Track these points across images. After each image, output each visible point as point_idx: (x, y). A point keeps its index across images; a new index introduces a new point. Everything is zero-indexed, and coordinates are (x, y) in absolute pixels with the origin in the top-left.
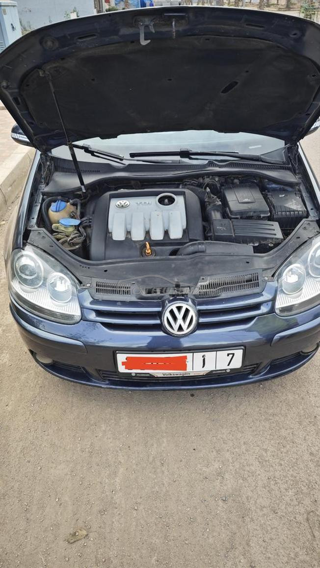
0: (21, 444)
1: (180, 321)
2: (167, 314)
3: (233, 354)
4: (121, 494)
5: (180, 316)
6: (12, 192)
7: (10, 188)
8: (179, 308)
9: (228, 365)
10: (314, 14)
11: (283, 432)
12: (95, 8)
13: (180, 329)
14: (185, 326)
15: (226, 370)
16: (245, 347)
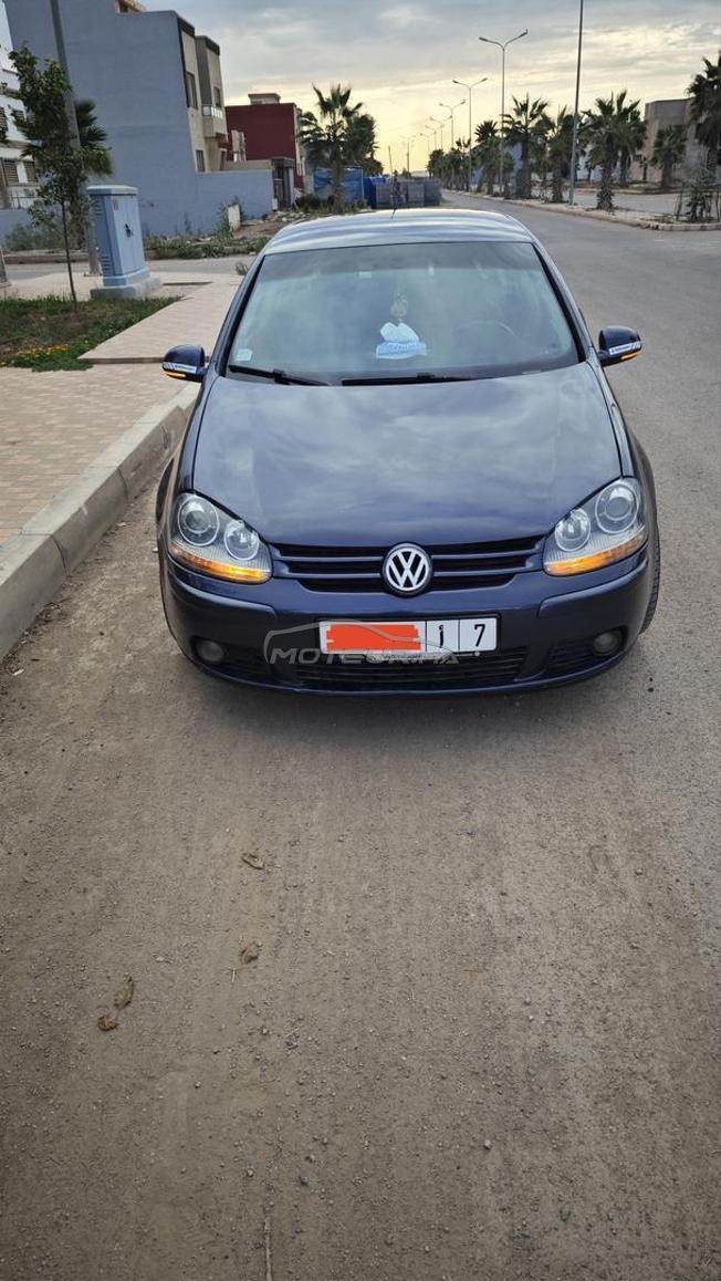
0: (172, 776)
1: (407, 572)
2: (390, 563)
3: (483, 626)
4: (319, 827)
5: (407, 566)
6: (137, 480)
7: (133, 474)
8: (407, 555)
9: (477, 645)
10: (711, 196)
11: (568, 770)
12: (275, 196)
13: (408, 583)
14: (414, 580)
15: (474, 652)
16: (500, 614)
